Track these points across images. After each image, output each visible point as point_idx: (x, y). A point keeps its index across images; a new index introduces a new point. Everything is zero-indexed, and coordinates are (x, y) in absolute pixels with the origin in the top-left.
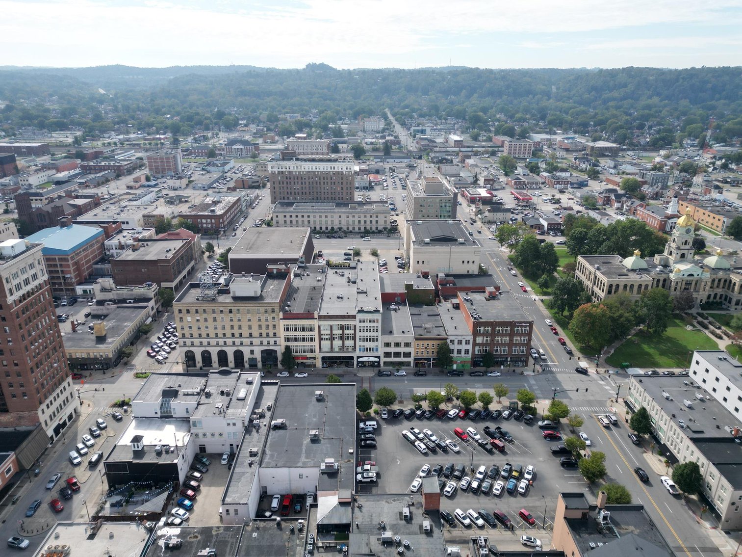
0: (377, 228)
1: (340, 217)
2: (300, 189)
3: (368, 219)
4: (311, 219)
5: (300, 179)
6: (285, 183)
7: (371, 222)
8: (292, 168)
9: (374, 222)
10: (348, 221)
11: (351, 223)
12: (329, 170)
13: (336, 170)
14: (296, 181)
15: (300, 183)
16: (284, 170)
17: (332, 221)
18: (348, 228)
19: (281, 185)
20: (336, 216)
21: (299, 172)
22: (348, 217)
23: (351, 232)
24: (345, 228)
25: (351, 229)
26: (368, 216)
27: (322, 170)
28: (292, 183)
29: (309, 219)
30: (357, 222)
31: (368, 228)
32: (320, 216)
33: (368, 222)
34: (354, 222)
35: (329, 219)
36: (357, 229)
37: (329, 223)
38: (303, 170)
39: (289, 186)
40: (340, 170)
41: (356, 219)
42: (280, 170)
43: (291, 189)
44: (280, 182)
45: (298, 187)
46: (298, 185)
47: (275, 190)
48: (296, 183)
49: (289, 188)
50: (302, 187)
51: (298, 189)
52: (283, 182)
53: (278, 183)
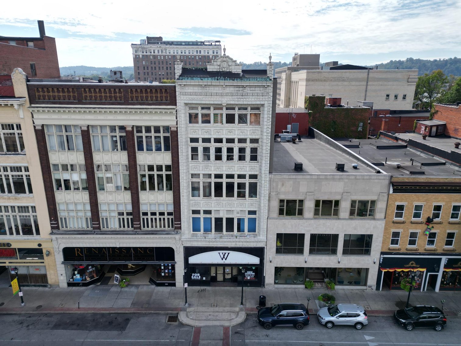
2: (165, 74)
5: (165, 64)
6: (150, 68)
8: (156, 52)
12: (195, 54)
13: (202, 53)
14: (161, 66)
15: (165, 68)
16: (148, 54)
19: (146, 71)
21: (164, 56)
27: (187, 54)
28: (157, 68)
38: (168, 54)
39: (154, 71)
40: (206, 54)
42: (145, 53)
43: (156, 75)
44: (144, 67)
45: (163, 73)
46: (163, 71)
47: (139, 76)
48: (161, 68)
49: (154, 74)
50: (167, 73)
51: (163, 75)
52: (147, 67)
53: (143, 68)
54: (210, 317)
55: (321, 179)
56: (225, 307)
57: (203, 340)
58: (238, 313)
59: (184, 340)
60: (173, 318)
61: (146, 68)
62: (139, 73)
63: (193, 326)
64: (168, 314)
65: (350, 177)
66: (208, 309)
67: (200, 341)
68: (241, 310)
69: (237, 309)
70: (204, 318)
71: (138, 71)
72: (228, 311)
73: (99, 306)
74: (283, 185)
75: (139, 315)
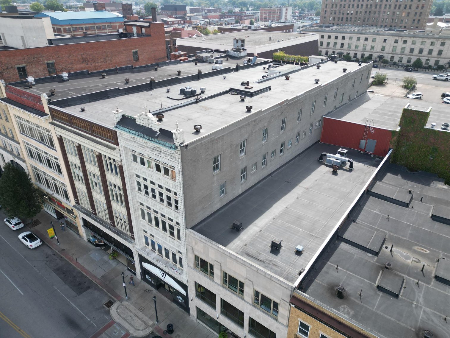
0: (437, 62)
1: (385, 40)
2: (354, 13)
3: (427, 47)
4: (346, 42)
5: (357, 1)
6: (338, 6)
7: (430, 51)
9: (435, 53)
10: (394, 48)
11: (398, 50)
15: (356, 6)
17: (372, 47)
18: (392, 57)
19: (334, 9)
20: (380, 39)
22: (396, 42)
23: (395, 64)
24: (388, 57)
25: (396, 59)
26: (428, 42)
28: (347, 6)
29: (343, 41)
30: (407, 51)
31: (423, 60)
32: (358, 39)
33: (425, 52)
34: (403, 49)
35: (370, 43)
36: (405, 61)
37: (368, 48)
41: (408, 46)
43: (343, 14)
44: (333, 5)
45: (352, 12)
46: (353, 9)
47: (325, 16)
48: (351, 6)
49: (341, 13)
50: (357, 12)
51: (352, 14)
52: (336, 5)
53: (331, 6)
54: (129, 318)
55: (226, 255)
56: (146, 315)
57: (106, 334)
58: (148, 326)
59: (96, 326)
60: (110, 304)
61: (334, 6)
62: (326, 11)
63: (113, 318)
64: (111, 298)
65: (252, 268)
66: (135, 310)
67: (103, 333)
68: (152, 326)
69: (151, 323)
70: (124, 316)
71: (325, 9)
72: (144, 321)
73: (87, 267)
74: (196, 244)
75: (97, 288)
